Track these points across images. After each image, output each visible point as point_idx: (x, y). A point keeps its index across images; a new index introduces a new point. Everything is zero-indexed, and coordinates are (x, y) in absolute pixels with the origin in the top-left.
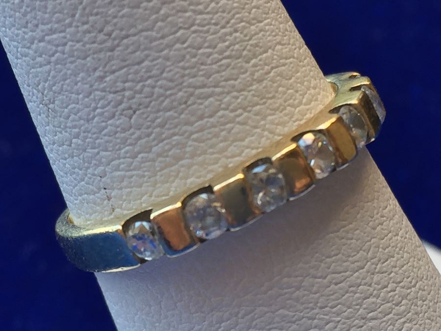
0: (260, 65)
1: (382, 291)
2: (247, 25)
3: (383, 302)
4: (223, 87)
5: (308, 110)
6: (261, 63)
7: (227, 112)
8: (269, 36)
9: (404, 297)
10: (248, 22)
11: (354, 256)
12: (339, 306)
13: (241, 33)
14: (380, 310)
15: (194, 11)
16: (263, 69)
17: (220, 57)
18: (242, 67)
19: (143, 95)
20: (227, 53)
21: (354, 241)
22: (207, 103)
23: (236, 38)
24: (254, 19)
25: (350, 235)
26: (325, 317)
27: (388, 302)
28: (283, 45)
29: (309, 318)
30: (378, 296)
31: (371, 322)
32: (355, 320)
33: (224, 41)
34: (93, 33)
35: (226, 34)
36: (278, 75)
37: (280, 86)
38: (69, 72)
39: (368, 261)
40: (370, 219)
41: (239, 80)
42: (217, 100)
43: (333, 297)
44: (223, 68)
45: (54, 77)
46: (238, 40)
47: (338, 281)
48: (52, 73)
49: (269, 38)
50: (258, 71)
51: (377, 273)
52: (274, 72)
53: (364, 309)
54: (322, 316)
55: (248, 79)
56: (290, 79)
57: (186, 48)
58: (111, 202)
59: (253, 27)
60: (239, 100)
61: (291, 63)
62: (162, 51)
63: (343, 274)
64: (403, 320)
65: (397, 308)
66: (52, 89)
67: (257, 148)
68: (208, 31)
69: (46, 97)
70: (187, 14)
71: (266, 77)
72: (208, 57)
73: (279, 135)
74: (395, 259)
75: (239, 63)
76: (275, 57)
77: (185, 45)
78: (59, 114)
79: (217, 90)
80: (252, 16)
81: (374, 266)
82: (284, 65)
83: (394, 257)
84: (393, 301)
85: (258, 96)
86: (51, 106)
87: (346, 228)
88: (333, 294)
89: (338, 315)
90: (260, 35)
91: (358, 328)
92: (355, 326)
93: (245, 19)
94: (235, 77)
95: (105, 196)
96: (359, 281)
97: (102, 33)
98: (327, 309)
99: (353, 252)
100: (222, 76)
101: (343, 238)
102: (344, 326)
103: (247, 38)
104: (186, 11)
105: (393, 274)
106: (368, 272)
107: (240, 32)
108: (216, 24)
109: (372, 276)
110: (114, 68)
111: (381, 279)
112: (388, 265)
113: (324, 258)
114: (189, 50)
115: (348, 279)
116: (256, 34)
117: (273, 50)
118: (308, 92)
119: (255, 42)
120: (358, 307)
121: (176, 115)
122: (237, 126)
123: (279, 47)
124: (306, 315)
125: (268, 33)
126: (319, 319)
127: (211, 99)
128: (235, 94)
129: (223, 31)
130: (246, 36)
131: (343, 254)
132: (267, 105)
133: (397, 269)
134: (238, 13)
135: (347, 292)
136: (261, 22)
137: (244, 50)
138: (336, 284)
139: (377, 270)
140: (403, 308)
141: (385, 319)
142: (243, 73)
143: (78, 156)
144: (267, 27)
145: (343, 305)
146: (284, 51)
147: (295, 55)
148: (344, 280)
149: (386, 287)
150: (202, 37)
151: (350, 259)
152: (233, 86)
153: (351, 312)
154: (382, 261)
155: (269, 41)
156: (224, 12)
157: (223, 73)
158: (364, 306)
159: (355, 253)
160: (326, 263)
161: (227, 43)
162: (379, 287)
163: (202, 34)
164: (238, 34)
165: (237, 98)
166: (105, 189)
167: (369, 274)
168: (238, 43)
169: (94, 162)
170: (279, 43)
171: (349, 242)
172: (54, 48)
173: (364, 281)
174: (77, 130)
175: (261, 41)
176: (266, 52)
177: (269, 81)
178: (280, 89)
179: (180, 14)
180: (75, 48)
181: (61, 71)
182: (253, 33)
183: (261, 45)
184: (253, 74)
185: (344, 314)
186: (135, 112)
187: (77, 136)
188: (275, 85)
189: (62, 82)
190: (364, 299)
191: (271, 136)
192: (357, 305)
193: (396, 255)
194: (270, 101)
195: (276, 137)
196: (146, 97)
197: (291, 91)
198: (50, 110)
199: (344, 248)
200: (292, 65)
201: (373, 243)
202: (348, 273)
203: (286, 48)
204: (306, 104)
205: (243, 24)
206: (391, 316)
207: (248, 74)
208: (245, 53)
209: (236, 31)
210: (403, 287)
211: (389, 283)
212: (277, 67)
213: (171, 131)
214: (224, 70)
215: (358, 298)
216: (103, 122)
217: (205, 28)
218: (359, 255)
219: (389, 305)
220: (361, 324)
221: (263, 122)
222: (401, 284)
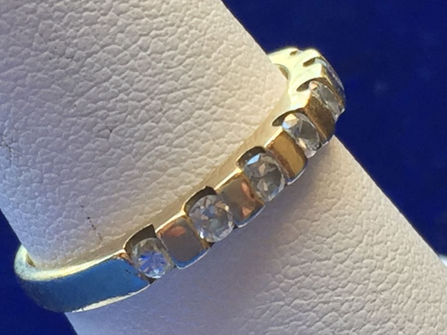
0: (221, 58)
1: (384, 261)
2: (200, 20)
3: (388, 272)
4: (193, 86)
5: (272, 94)
6: (220, 55)
7: (202, 111)
8: (220, 26)
9: (405, 264)
10: (199, 17)
11: (351, 231)
12: (350, 284)
13: (196, 29)
14: (387, 280)
15: (148, 16)
16: (224, 61)
17: (184, 57)
18: (205, 63)
19: (117, 112)
20: (189, 52)
21: (347, 217)
22: (181, 106)
23: (193, 35)
24: (202, 12)
25: (342, 211)
26: (339, 298)
27: (392, 272)
28: (233, 33)
29: (325, 303)
30: (381, 268)
31: (382, 294)
32: (367, 295)
33: (184, 41)
34: (54, 58)
35: (183, 33)
36: (239, 64)
37: (243, 75)
38: (32, 105)
39: (364, 234)
40: (354, 192)
41: (206, 77)
42: (190, 101)
43: (342, 277)
44: (189, 67)
45: (15, 113)
46: (195, 36)
47: (343, 259)
48: (13, 109)
49: (221, 29)
50: (220, 64)
51: (375, 244)
52: (235, 62)
53: (373, 282)
54: (336, 298)
55: (214, 74)
56: (249, 66)
57: (149, 55)
58: (97, 231)
59: (204, 21)
60: (211, 97)
61: (245, 50)
62: (128, 62)
63: (345, 251)
64: (409, 287)
65: (402, 275)
66: (13, 126)
67: (239, 142)
68: (167, 34)
69: (6, 136)
70: (143, 21)
71: (229, 68)
72: (172, 59)
73: (256, 124)
74: (386, 228)
75: (201, 59)
76: (231, 47)
77: (148, 52)
78: (24, 152)
79: (188, 91)
80: (200, 10)
81: (370, 238)
82: (240, 53)
83: (384, 226)
84: (396, 269)
85: (227, 89)
86: (13, 145)
87: (337, 205)
88: (340, 274)
89: (351, 293)
90: (212, 28)
91: (371, 302)
92: (369, 301)
93: (195, 14)
94: (201, 74)
95: (90, 226)
96: (362, 255)
97: (64, 57)
98: (339, 289)
99: (349, 227)
100: (190, 76)
101: (336, 216)
102: (359, 303)
103: (202, 33)
104: (142, 18)
105: (389, 243)
106: (367, 245)
107: (194, 28)
108: (172, 25)
109: (372, 248)
110: (82, 90)
111: (381, 249)
112: (382, 234)
113: (324, 239)
114: (153, 56)
115: (351, 256)
116: (209, 27)
117: (227, 40)
118: (267, 76)
119: (210, 35)
120: (367, 282)
121: (154, 124)
122: (216, 123)
123: (230, 37)
124: (321, 300)
125: (218, 24)
126: (334, 301)
127: (185, 101)
128: (205, 91)
129: (180, 30)
130: (200, 31)
131: (341, 232)
132: (237, 96)
133: (391, 237)
134: (188, 9)
135: (353, 269)
136: (209, 14)
137: (202, 45)
138: (342, 263)
139: (374, 242)
140: (407, 275)
141: (393, 289)
142: (208, 69)
143: (53, 191)
144: (215, 19)
145: (354, 282)
146: (236, 39)
147: (246, 42)
148: (348, 257)
149: (386, 256)
150: (162, 41)
151: (348, 235)
152: (202, 84)
153: (362, 288)
154: (376, 232)
155: (222, 32)
156: (175, 11)
157: (190, 73)
158: (372, 280)
159: (351, 228)
160: (328, 244)
161: (186, 42)
162: (381, 257)
163: (161, 38)
164: (193, 31)
165: (208, 95)
166: (89, 218)
167: (369, 246)
168: (196, 40)
169: (72, 193)
170: (230, 32)
171: (342, 218)
172: (13, 83)
173: (366, 255)
174: (48, 164)
175: (215, 33)
176: (221, 44)
177: (232, 72)
178: (244, 78)
179: (137, 21)
180: (36, 78)
181: (22, 106)
182: (206, 26)
183: (215, 37)
184: (216, 69)
185: (355, 291)
186: (111, 131)
187: (49, 170)
188: (239, 75)
189: (25, 117)
190: (370, 273)
191: (247, 127)
192: (365, 280)
193: (386, 224)
194: (239, 92)
195: (253, 127)
196: (120, 113)
197: (253, 78)
198: (12, 150)
199: (340, 225)
200: (246, 52)
201: (364, 216)
202: (350, 250)
203: (236, 36)
204: (269, 89)
205: (195, 19)
206: (398, 284)
207: (212, 69)
208: (204, 48)
209: (191, 28)
210: (401, 254)
211: (388, 253)
212: (234, 57)
213: (152, 142)
214: (190, 70)
215: (365, 273)
216: (78, 148)
217: (163, 31)
218: (355, 230)
219: (394, 273)
220: (374, 298)
221: (237, 115)
222: (399, 252)
